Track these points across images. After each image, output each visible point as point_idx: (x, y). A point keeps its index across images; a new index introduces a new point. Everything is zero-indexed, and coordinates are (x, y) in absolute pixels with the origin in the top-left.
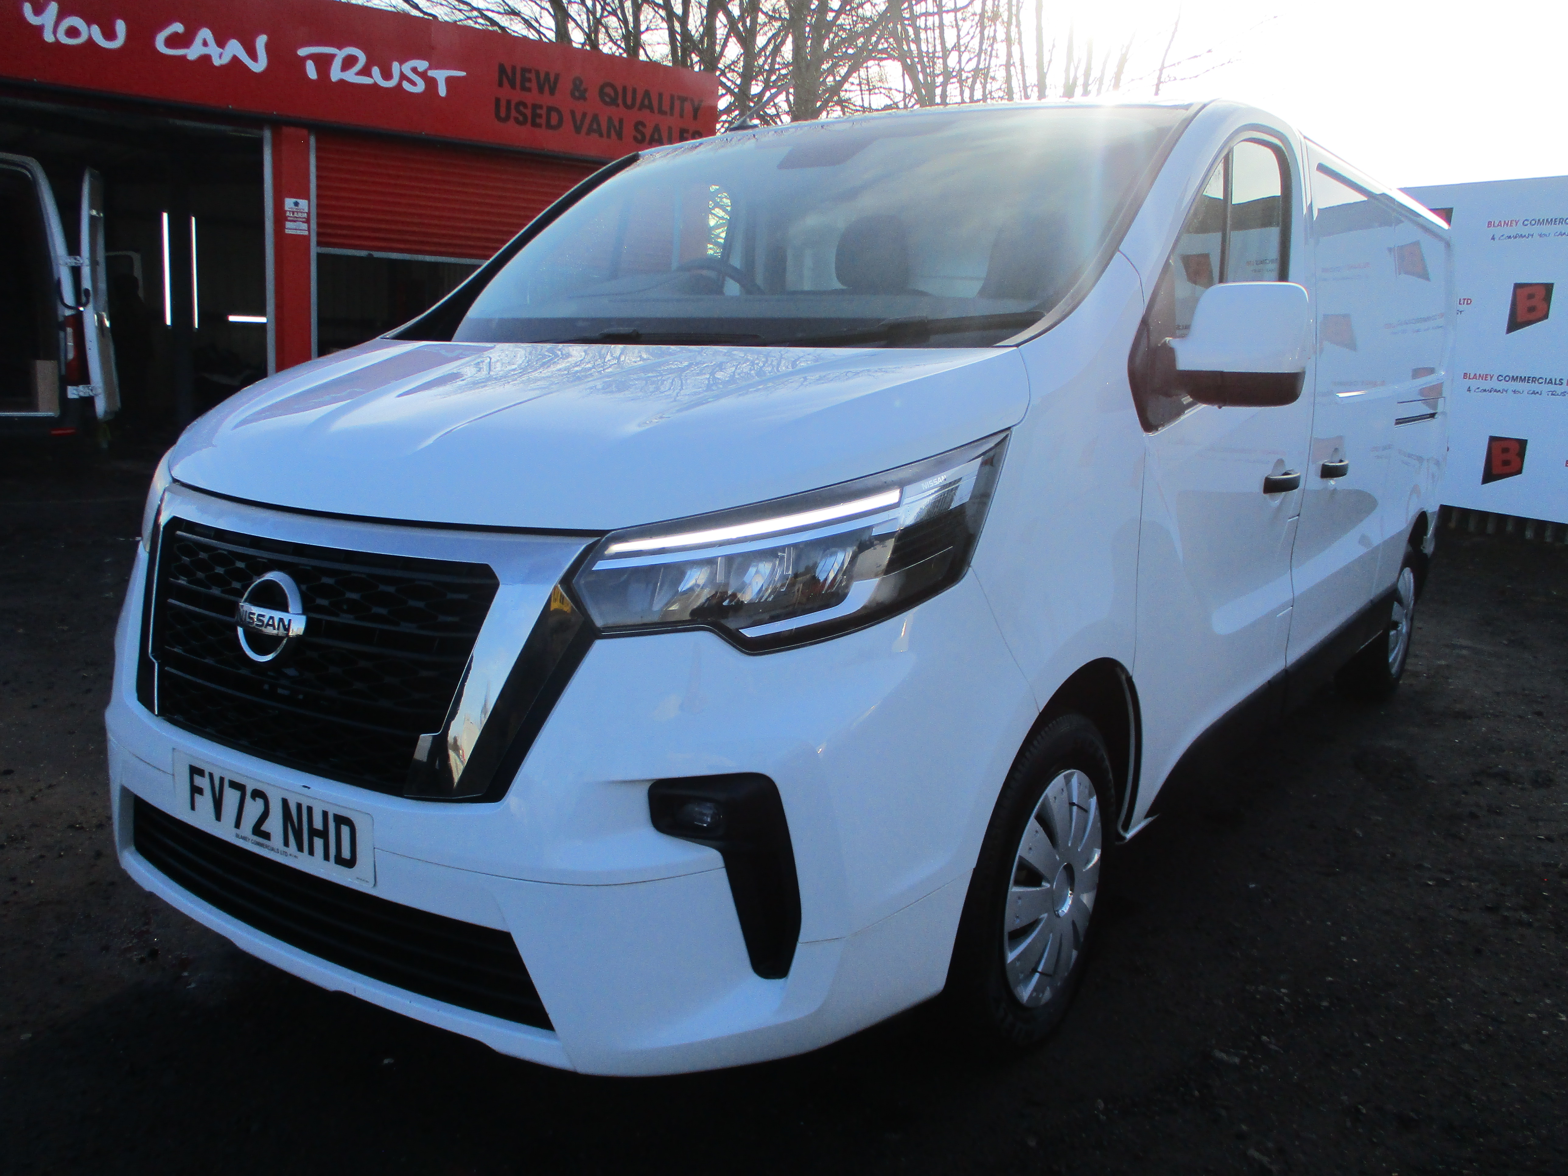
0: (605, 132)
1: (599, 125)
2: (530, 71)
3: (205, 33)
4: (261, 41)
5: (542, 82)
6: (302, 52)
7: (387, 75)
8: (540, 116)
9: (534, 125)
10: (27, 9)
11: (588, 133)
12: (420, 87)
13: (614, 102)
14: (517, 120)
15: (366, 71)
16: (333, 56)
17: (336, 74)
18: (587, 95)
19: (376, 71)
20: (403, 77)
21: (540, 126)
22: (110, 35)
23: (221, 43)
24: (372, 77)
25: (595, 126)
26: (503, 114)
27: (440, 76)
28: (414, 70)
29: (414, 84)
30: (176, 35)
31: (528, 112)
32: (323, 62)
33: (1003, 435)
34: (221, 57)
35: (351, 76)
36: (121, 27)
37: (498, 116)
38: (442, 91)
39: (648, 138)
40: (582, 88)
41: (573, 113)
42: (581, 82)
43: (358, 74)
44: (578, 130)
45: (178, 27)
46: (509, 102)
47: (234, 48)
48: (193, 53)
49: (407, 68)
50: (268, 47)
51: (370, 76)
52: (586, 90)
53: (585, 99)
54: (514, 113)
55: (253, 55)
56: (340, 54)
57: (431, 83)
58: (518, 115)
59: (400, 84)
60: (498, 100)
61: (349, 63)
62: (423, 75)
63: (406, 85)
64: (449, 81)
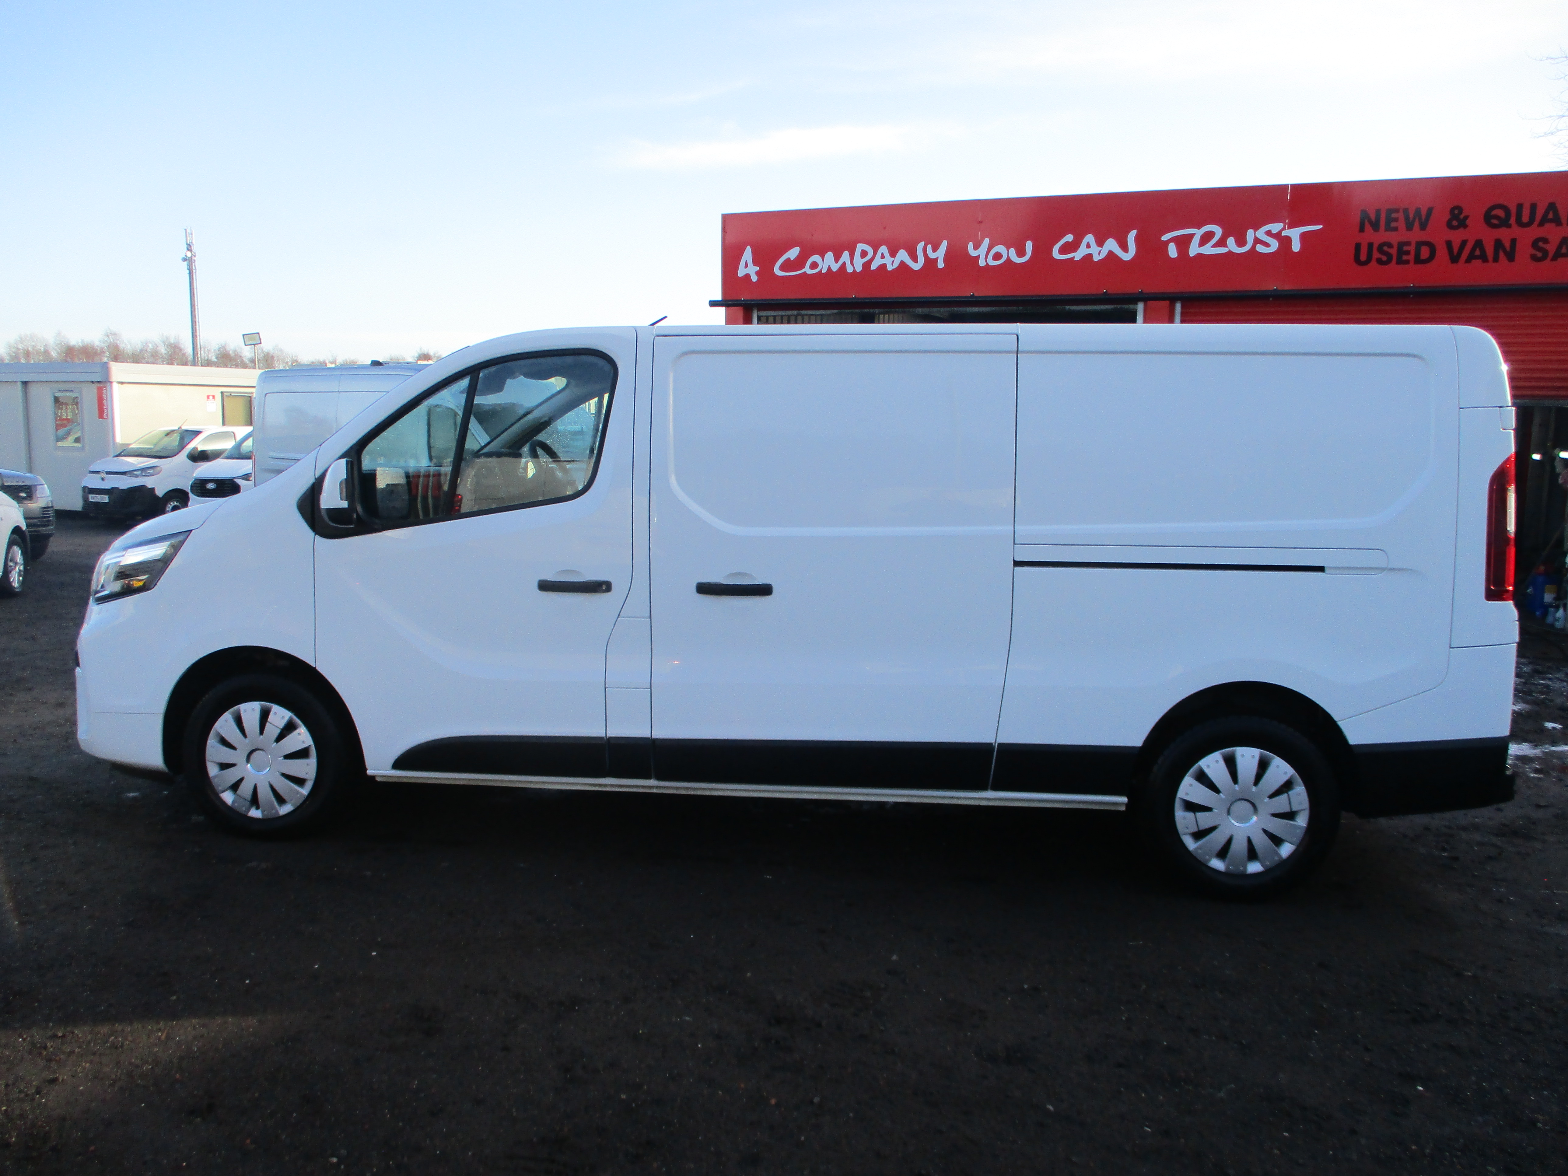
0: (1490, 258)
1: (1483, 250)
2: (1397, 211)
3: (1090, 238)
4: (1132, 235)
5: (1411, 219)
6: (1165, 238)
7: (1241, 242)
8: (1408, 253)
9: (1400, 262)
10: (970, 246)
11: (1468, 261)
12: (1274, 245)
13: (1505, 223)
14: (1379, 261)
15: (1222, 243)
16: (1192, 236)
17: (1194, 249)
18: (1468, 222)
19: (1231, 241)
20: (1257, 241)
21: (1407, 262)
22: (1021, 253)
23: (1100, 243)
24: (1227, 247)
25: (1478, 252)
26: (1363, 258)
27: (1295, 234)
28: (1269, 233)
29: (1267, 245)
30: (1067, 243)
31: (1393, 251)
32: (1183, 243)
33: (181, 538)
34: (1098, 254)
35: (1208, 250)
36: (1029, 246)
37: (1358, 261)
38: (1296, 247)
39: (1551, 255)
40: (1462, 217)
41: (1449, 244)
42: (1460, 209)
43: (1214, 246)
44: (1454, 259)
45: (1069, 238)
46: (1370, 245)
47: (1111, 245)
48: (1078, 255)
49: (1261, 234)
50: (1137, 239)
51: (1225, 246)
52: (1466, 217)
53: (1466, 226)
54: (1376, 255)
55: (1125, 248)
56: (1198, 233)
57: (1285, 242)
58: (1380, 256)
59: (1254, 247)
60: (1358, 246)
61: (1206, 238)
62: (1277, 236)
63: (1260, 248)
64: (1304, 236)
